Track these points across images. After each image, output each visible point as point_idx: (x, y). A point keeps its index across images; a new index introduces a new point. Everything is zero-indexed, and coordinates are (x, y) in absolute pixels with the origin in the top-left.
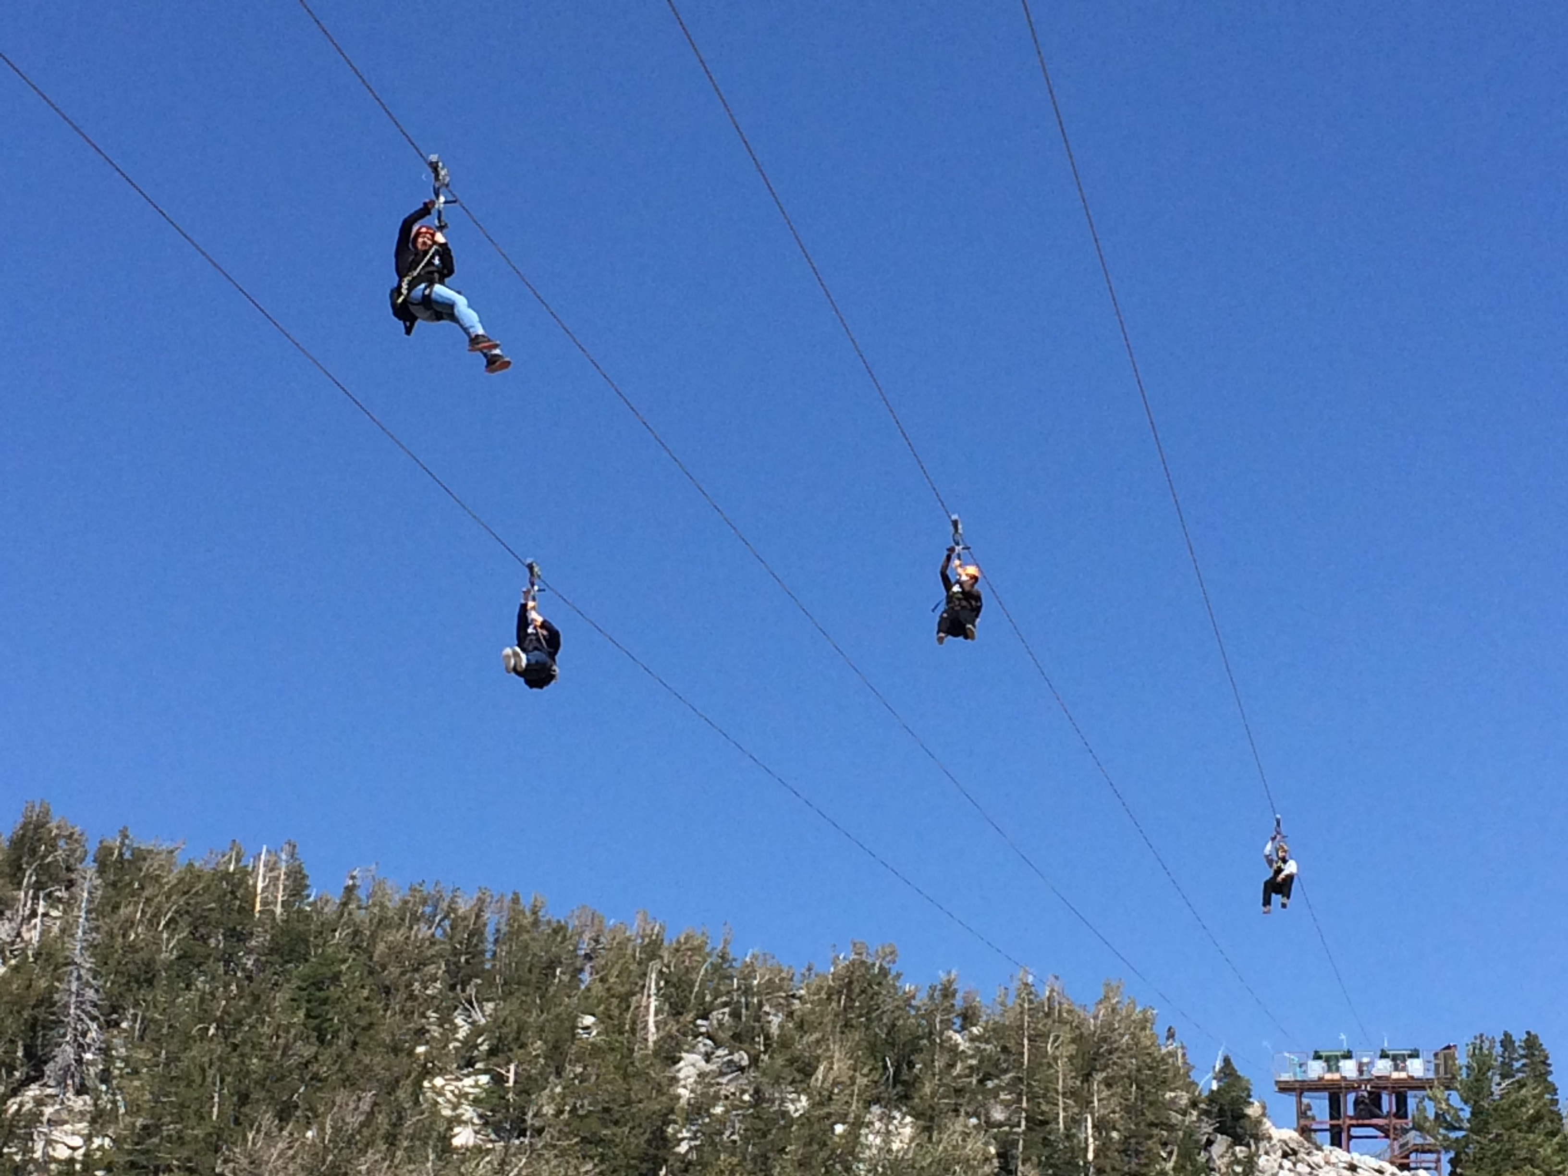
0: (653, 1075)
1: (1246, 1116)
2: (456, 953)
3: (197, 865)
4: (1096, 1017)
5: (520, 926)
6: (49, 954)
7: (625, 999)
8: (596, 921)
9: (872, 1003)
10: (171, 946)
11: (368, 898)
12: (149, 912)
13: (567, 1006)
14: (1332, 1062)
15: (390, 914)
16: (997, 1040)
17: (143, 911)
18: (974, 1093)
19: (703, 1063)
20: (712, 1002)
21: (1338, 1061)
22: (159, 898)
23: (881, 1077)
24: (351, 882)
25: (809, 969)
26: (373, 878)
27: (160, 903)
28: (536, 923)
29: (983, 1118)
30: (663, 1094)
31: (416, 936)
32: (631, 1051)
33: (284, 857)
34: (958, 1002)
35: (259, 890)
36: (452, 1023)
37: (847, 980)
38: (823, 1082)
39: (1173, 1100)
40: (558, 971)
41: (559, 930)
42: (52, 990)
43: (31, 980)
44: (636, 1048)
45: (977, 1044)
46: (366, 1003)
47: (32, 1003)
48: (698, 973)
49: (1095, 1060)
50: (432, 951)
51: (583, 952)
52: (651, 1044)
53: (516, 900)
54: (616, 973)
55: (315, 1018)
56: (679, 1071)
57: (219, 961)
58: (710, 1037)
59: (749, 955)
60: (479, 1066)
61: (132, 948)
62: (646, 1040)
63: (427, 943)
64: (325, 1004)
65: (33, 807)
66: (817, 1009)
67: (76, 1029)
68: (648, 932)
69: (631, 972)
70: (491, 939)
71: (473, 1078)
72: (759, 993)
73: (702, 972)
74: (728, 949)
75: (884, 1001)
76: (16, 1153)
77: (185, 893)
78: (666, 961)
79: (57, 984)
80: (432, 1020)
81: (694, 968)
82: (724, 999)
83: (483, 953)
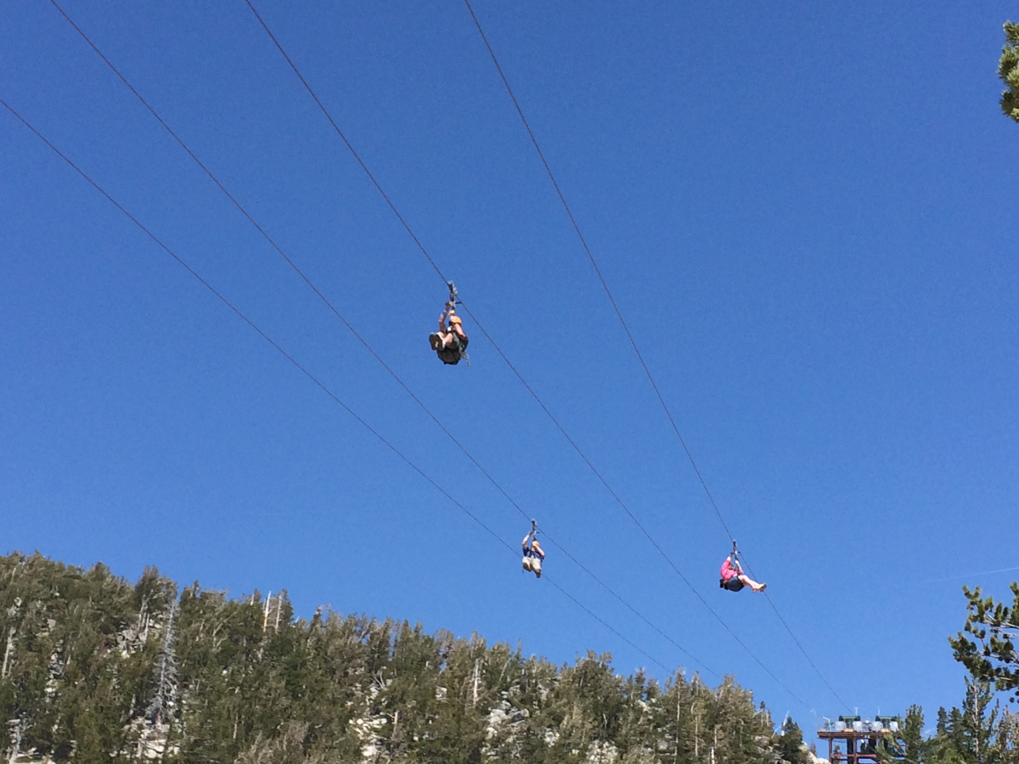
0: (474, 720)
1: (799, 751)
2: (373, 652)
3: (236, 601)
4: (718, 695)
5: (408, 639)
6: (151, 648)
7: (461, 679)
8: (449, 637)
9: (597, 684)
10: (218, 644)
11: (327, 622)
12: (208, 626)
13: (431, 682)
14: (848, 722)
15: (338, 631)
16: (664, 705)
17: (204, 626)
18: (650, 734)
19: (504, 715)
20: (511, 682)
21: (852, 722)
22: (213, 619)
23: (599, 724)
24: (317, 613)
25: (565, 666)
26: (330, 610)
27: (213, 622)
28: (417, 637)
29: (654, 748)
30: (480, 730)
31: (351, 642)
32: (464, 707)
33: (280, 597)
34: (646, 685)
35: (266, 615)
36: (369, 690)
37: (584, 672)
38: (567, 726)
39: (759, 742)
40: (427, 663)
41: (429, 641)
42: (152, 666)
43: (141, 661)
44: (466, 705)
45: (653, 707)
46: (320, 678)
47: (140, 674)
48: (503, 666)
49: (717, 717)
50: (361, 650)
51: (441, 654)
52: (475, 703)
53: (406, 625)
54: (457, 664)
55: (292, 685)
56: (490, 718)
57: (243, 653)
58: (508, 700)
59: (532, 656)
60: (382, 713)
61: (198, 646)
62: (472, 701)
63: (357, 647)
64: (298, 677)
65: (149, 569)
66: (567, 687)
67: (163, 688)
68: (478, 643)
69: (466, 664)
70: (393, 645)
71: (379, 720)
72: (536, 678)
73: (506, 666)
74: (520, 653)
75: (604, 684)
76: (127, 754)
77: (227, 617)
78: (486, 659)
79: (155, 664)
80: (358, 688)
81: (501, 663)
82: (517, 680)
83: (387, 653)
